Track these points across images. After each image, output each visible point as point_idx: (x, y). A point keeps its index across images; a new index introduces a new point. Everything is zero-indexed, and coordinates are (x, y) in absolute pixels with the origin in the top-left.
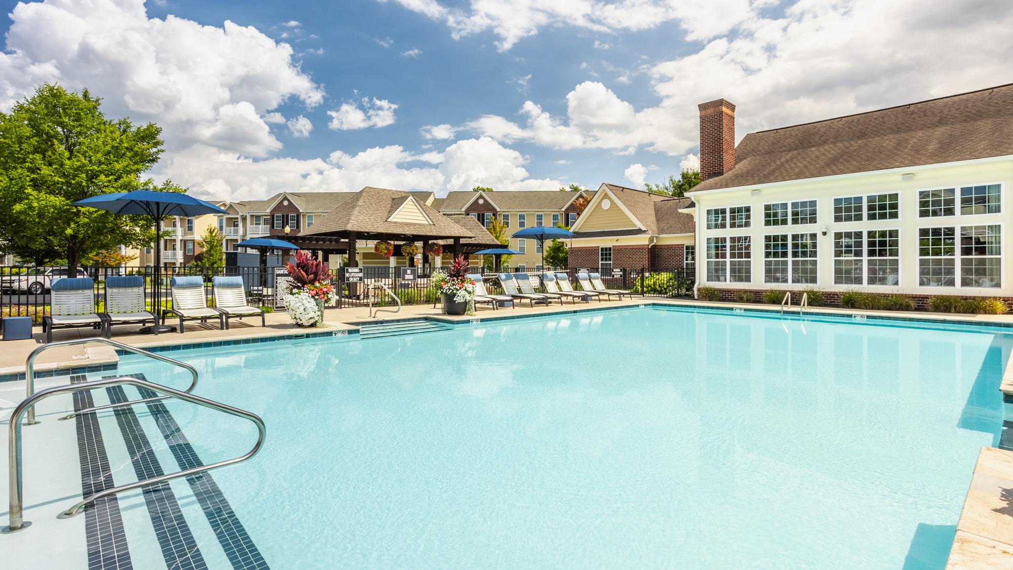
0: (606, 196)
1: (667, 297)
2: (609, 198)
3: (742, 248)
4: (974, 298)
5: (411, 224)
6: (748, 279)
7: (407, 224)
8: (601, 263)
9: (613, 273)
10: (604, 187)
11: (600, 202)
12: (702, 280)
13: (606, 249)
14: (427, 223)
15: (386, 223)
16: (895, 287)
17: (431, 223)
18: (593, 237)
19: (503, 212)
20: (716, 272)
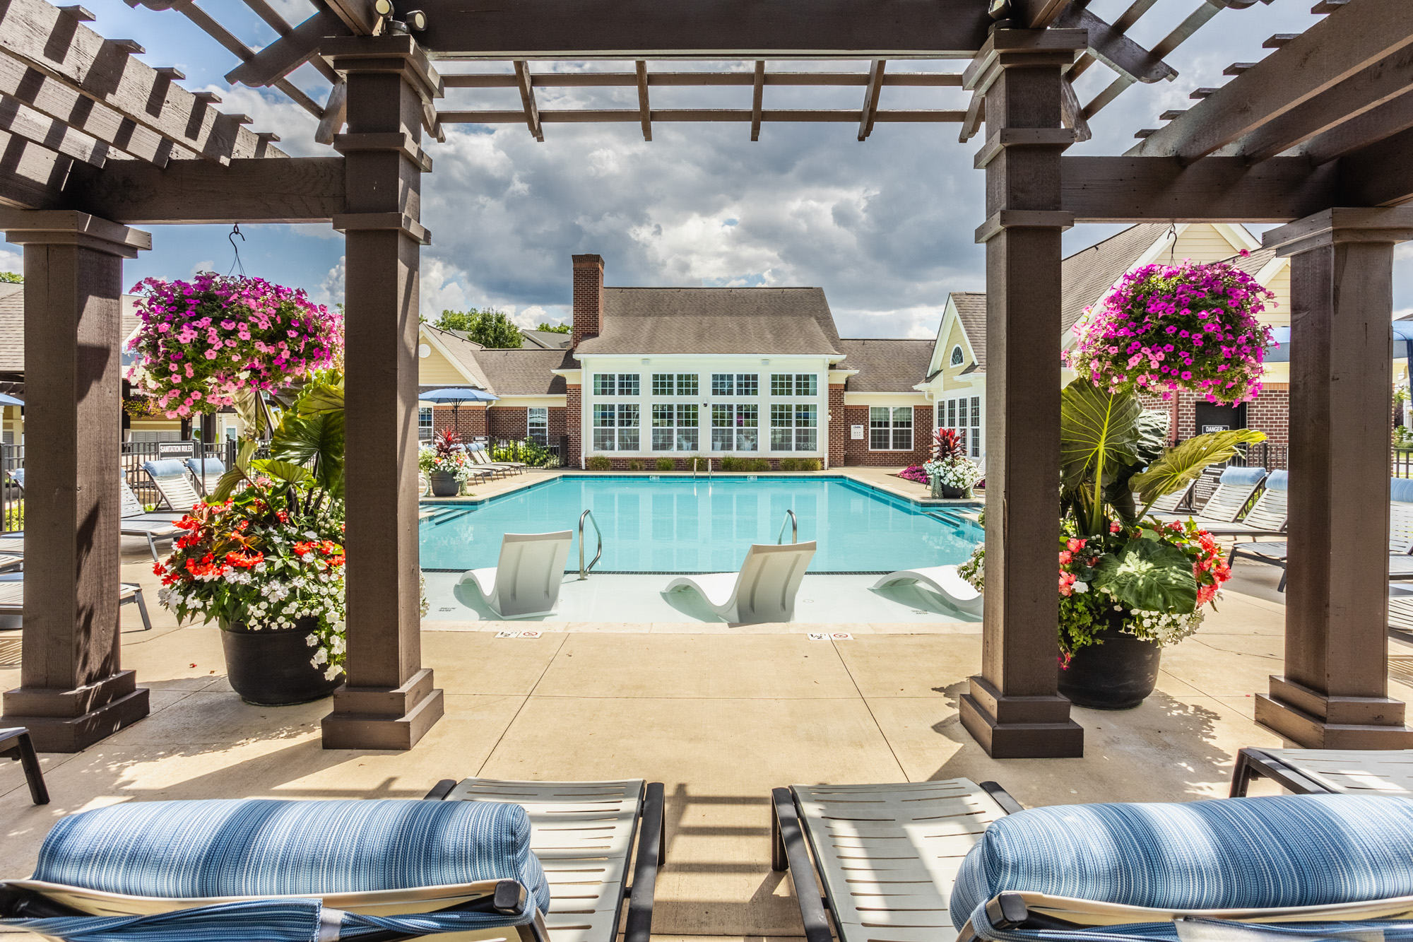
0: (423, 340)
1: (547, 468)
2: (429, 344)
3: (629, 415)
4: (806, 459)
6: (636, 447)
12: (588, 449)
16: (754, 452)
20: (602, 441)
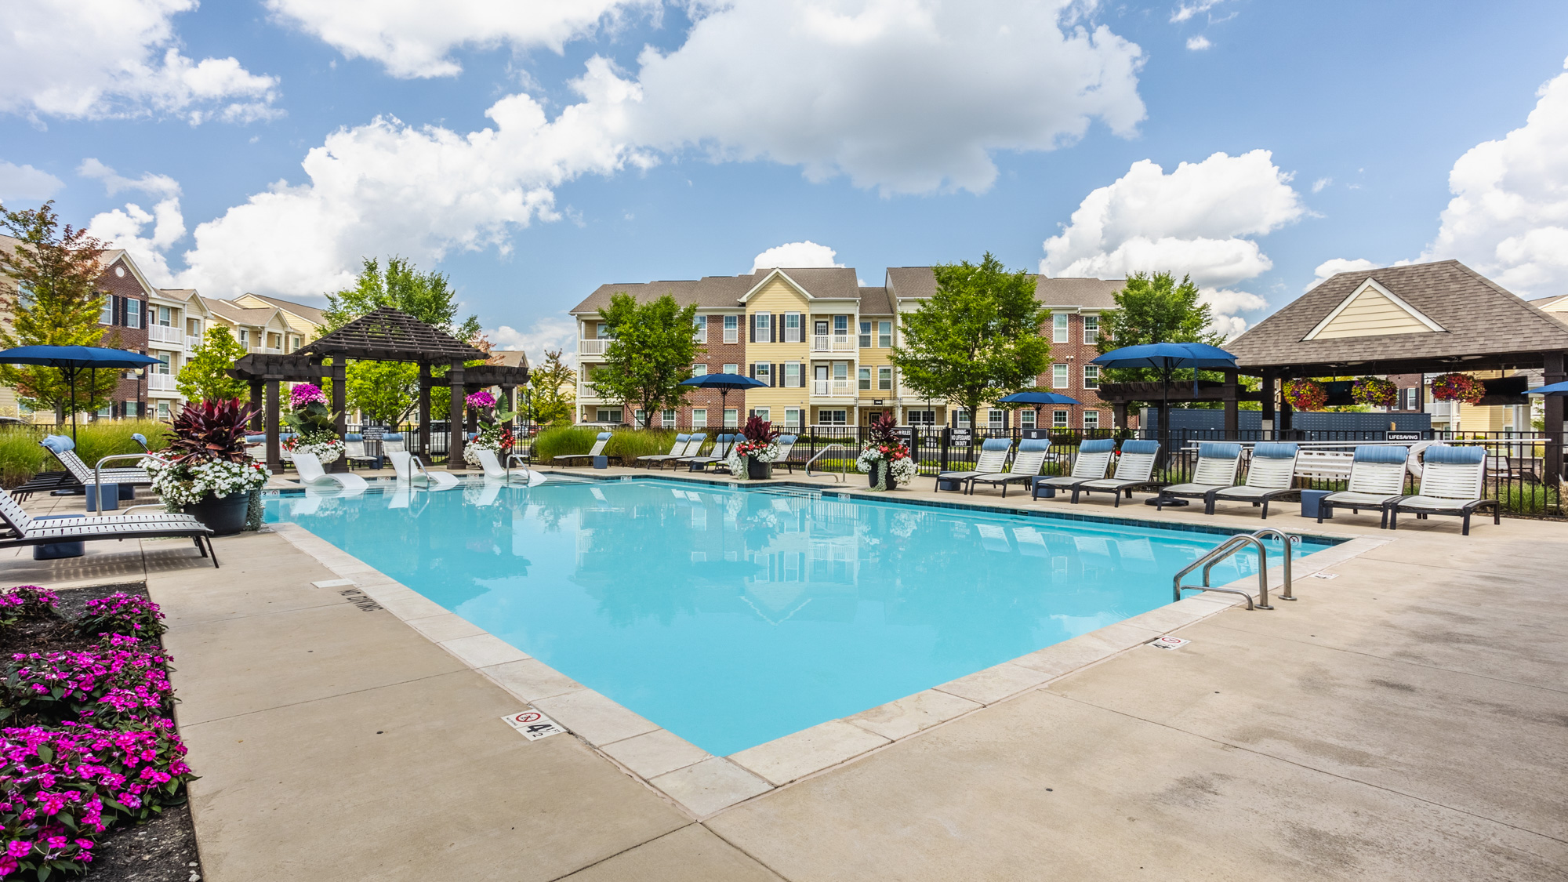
5: (1368, 338)
14: (1423, 329)
15: (1295, 346)
17: (1437, 329)
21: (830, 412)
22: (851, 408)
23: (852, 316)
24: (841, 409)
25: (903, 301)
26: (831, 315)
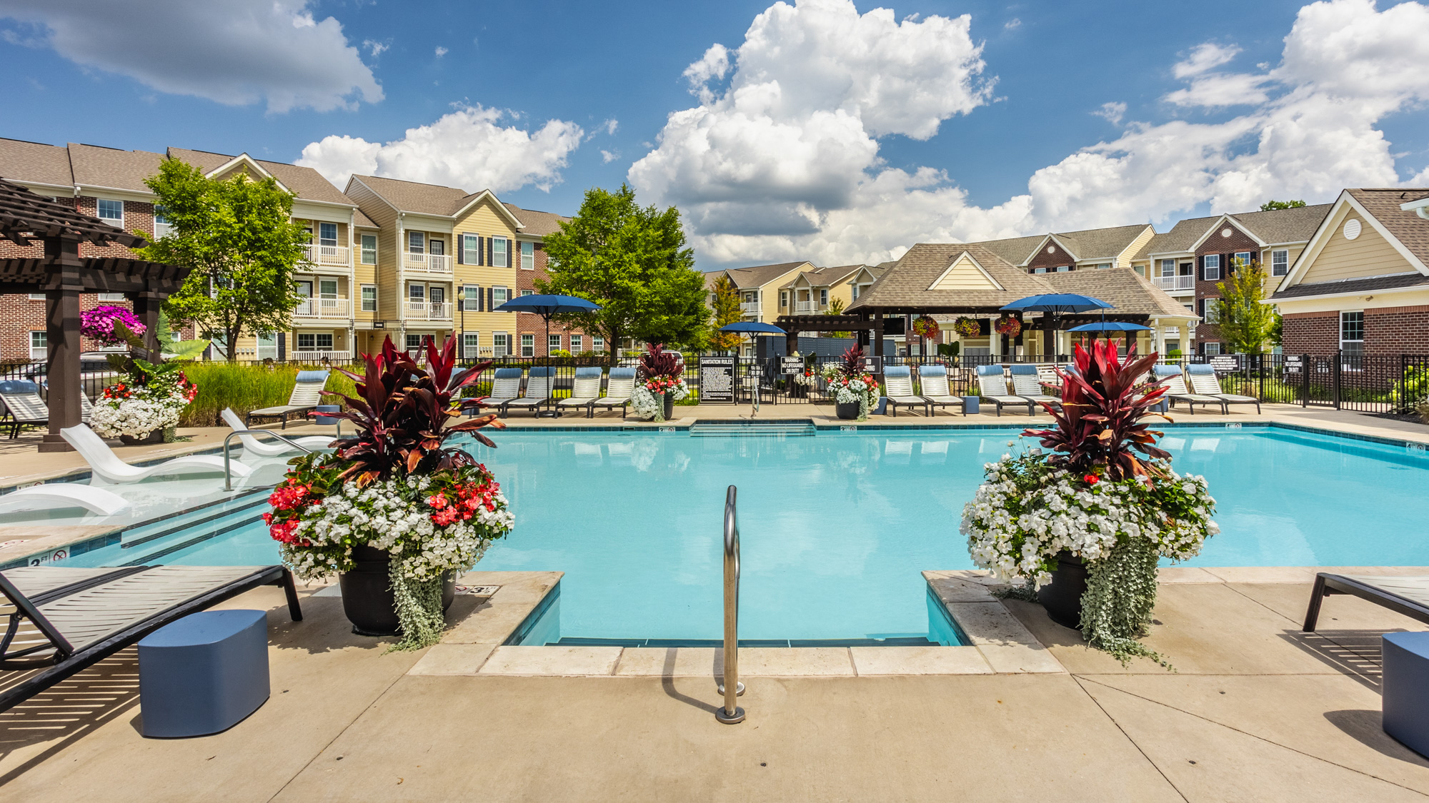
0: (1352, 213)
2: (1359, 218)
5: (965, 292)
7: (959, 293)
8: (1344, 343)
9: (1287, 364)
10: (1347, 197)
11: (1341, 226)
13: (1353, 315)
14: (992, 288)
15: (925, 293)
17: (1000, 288)
18: (1323, 293)
19: (1272, 247)
21: (312, 337)
22: (341, 333)
23: (344, 226)
24: (327, 333)
25: (407, 215)
26: (316, 222)
